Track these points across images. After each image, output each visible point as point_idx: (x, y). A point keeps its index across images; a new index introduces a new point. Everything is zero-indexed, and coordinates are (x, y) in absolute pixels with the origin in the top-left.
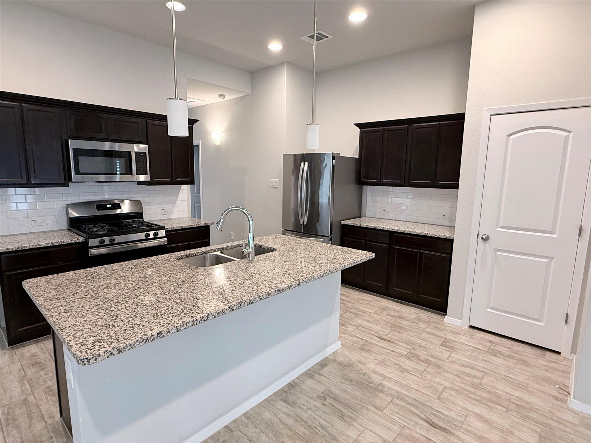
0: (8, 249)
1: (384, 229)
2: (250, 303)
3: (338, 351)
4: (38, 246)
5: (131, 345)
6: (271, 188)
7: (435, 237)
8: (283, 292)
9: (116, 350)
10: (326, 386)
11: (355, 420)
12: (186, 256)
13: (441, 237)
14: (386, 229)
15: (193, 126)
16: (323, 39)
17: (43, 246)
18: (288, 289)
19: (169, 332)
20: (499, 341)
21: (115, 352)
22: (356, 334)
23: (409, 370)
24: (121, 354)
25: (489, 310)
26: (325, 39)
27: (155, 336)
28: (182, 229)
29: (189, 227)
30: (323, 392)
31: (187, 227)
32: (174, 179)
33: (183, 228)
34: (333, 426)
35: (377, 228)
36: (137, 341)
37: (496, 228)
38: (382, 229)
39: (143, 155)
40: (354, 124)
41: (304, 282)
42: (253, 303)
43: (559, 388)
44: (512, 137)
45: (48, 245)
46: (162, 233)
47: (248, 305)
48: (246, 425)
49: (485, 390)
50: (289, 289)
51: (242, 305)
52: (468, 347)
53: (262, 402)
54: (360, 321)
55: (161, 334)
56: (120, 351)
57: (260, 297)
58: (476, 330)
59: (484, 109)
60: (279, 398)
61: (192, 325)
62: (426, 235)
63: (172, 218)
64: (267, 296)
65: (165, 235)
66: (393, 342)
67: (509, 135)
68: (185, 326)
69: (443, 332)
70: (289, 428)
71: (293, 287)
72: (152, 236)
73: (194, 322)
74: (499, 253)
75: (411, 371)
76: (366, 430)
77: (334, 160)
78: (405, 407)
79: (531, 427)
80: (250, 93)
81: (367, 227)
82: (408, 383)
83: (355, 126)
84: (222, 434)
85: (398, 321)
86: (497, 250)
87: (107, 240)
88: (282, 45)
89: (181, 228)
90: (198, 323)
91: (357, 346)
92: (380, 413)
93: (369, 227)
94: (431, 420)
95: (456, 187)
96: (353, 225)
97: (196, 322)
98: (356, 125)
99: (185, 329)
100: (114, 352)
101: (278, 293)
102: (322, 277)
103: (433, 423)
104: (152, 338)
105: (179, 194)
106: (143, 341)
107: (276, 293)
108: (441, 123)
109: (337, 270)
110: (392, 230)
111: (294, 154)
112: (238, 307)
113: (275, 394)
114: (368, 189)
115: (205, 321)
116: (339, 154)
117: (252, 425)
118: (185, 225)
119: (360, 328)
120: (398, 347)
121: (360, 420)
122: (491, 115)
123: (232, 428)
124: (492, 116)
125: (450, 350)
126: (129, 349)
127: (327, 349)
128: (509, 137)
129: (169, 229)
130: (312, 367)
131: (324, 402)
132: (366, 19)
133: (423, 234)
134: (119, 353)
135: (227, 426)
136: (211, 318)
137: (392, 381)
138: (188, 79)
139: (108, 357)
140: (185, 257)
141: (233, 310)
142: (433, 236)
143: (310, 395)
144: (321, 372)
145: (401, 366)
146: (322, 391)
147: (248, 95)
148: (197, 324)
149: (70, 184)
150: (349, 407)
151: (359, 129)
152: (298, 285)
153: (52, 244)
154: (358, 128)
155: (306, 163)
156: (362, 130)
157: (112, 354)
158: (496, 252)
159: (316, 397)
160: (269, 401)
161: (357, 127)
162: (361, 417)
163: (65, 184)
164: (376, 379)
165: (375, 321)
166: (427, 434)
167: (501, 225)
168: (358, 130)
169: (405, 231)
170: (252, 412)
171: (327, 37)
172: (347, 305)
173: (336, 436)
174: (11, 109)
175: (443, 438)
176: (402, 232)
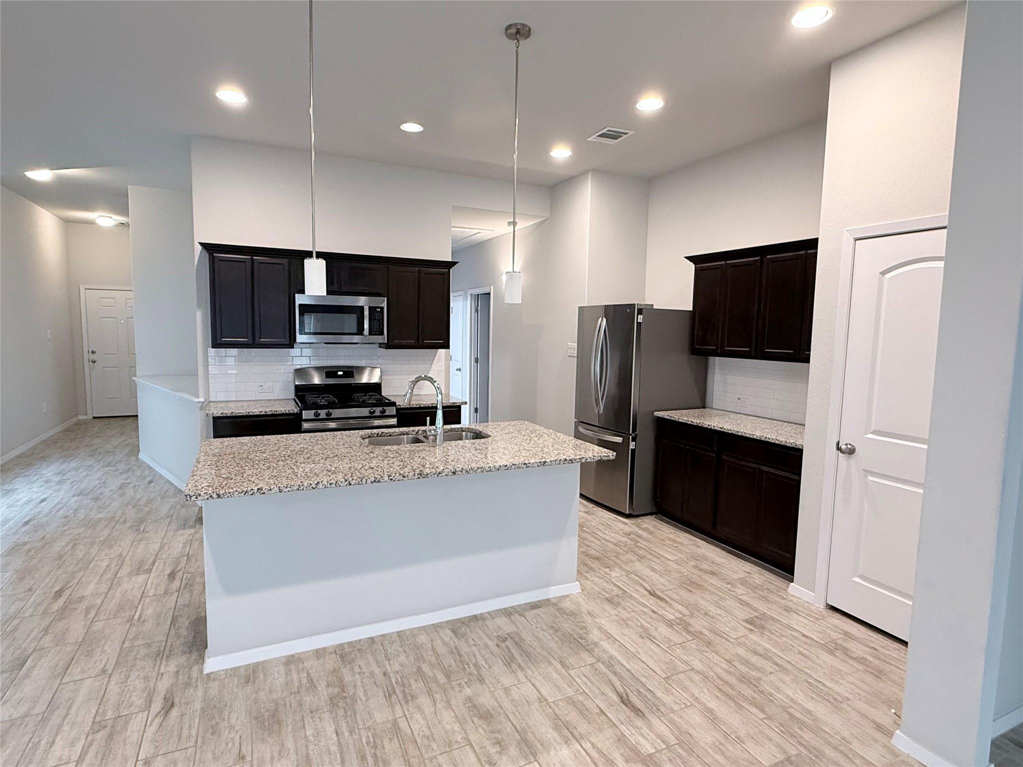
0: (222, 413)
1: (710, 427)
2: (375, 481)
3: (571, 596)
4: (251, 414)
5: (230, 493)
6: (569, 356)
7: (780, 444)
8: (426, 478)
9: (215, 494)
10: (518, 628)
11: (522, 669)
12: (378, 434)
13: (788, 445)
14: (712, 428)
15: (451, 270)
16: (622, 136)
17: (256, 414)
18: (436, 475)
19: (270, 490)
20: (866, 637)
21: (215, 496)
22: (618, 581)
23: (655, 638)
24: (219, 499)
25: (857, 579)
26: (625, 136)
27: (256, 491)
28: (420, 408)
29: (430, 406)
30: (507, 634)
31: (427, 406)
32: (420, 340)
33: (422, 406)
34: (490, 667)
35: (700, 425)
36: (236, 491)
37: (867, 434)
38: (706, 426)
39: (379, 310)
40: (686, 258)
41: (464, 472)
42: (379, 481)
43: (894, 713)
44: (888, 276)
45: (261, 414)
46: (391, 411)
47: (372, 483)
48: (393, 642)
49: (757, 687)
50: (438, 475)
51: (364, 481)
52: (791, 632)
53: (427, 626)
54: (639, 566)
55: (262, 490)
56: (219, 496)
57: (391, 478)
58: (837, 614)
59: (844, 230)
60: (449, 627)
61: (298, 489)
62: (766, 440)
63: (422, 393)
64: (402, 478)
65: (395, 413)
66: (666, 601)
67: (884, 273)
68: (289, 489)
69: (769, 605)
70: (438, 656)
71: (444, 474)
72: (377, 413)
73: (300, 487)
74: (870, 478)
75: (658, 641)
76: (528, 682)
77: (641, 314)
78: (605, 674)
79: (784, 746)
80: (548, 216)
81: (687, 422)
82: (638, 652)
83: (686, 260)
84: (362, 643)
85: (703, 577)
86: (867, 472)
87: (323, 413)
88: (571, 151)
89: (418, 406)
90: (305, 489)
91: (604, 595)
92: (563, 671)
93: (690, 423)
94: (627, 696)
95: (807, 360)
96: (669, 418)
97: (302, 487)
98: (690, 258)
99: (289, 491)
100: (213, 496)
101: (419, 478)
102: (498, 470)
103: (628, 699)
104: (252, 491)
105: (434, 362)
106: (242, 492)
107: (416, 477)
108: (809, 252)
109: (528, 465)
110: (720, 429)
111: (605, 306)
112: (357, 483)
113: (448, 622)
114: (717, 362)
115: (313, 488)
116: (653, 305)
117: (399, 644)
118: (425, 403)
119: (633, 576)
120: (668, 608)
121: (529, 671)
122: (857, 239)
123: (376, 640)
124: (857, 242)
125: (752, 628)
126: (228, 497)
127: (552, 588)
128: (883, 275)
129: (402, 407)
130: (519, 606)
131: (500, 643)
132: (662, 108)
133: (763, 439)
134: (218, 498)
135: (372, 637)
136: (320, 487)
137: (615, 644)
138: (454, 207)
139: (208, 499)
140: (375, 435)
141: (350, 484)
142: (777, 442)
143: (489, 633)
144: (526, 613)
145: (648, 630)
146: (508, 632)
147: (546, 220)
148: (303, 490)
149: (295, 346)
150: (528, 655)
151: (694, 265)
152: (454, 473)
153: (265, 412)
154: (692, 263)
155: (605, 320)
156: (698, 266)
157: (211, 496)
158: (866, 476)
159: (496, 636)
160: (436, 627)
161: (691, 261)
162: (533, 669)
163: (289, 345)
164: (595, 635)
165: (664, 571)
166: (606, 708)
167: (873, 428)
168: (692, 266)
169: (738, 432)
170: (408, 633)
171: (626, 134)
172: (639, 544)
173: (485, 678)
174: (243, 264)
175: (625, 716)
176: (734, 433)
